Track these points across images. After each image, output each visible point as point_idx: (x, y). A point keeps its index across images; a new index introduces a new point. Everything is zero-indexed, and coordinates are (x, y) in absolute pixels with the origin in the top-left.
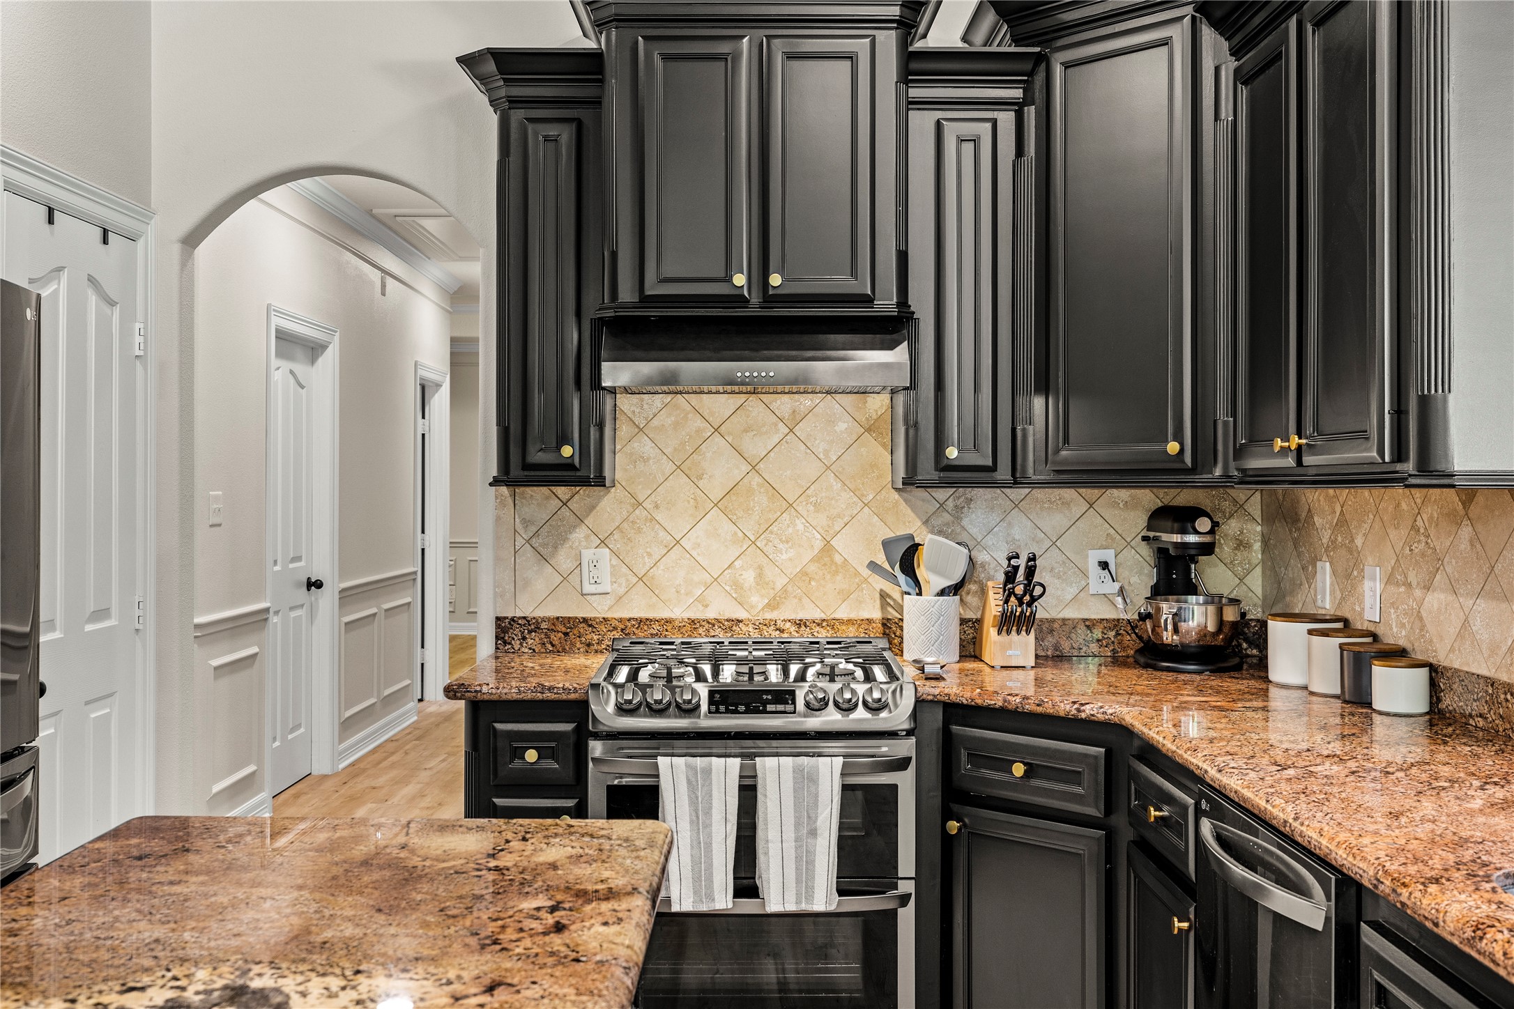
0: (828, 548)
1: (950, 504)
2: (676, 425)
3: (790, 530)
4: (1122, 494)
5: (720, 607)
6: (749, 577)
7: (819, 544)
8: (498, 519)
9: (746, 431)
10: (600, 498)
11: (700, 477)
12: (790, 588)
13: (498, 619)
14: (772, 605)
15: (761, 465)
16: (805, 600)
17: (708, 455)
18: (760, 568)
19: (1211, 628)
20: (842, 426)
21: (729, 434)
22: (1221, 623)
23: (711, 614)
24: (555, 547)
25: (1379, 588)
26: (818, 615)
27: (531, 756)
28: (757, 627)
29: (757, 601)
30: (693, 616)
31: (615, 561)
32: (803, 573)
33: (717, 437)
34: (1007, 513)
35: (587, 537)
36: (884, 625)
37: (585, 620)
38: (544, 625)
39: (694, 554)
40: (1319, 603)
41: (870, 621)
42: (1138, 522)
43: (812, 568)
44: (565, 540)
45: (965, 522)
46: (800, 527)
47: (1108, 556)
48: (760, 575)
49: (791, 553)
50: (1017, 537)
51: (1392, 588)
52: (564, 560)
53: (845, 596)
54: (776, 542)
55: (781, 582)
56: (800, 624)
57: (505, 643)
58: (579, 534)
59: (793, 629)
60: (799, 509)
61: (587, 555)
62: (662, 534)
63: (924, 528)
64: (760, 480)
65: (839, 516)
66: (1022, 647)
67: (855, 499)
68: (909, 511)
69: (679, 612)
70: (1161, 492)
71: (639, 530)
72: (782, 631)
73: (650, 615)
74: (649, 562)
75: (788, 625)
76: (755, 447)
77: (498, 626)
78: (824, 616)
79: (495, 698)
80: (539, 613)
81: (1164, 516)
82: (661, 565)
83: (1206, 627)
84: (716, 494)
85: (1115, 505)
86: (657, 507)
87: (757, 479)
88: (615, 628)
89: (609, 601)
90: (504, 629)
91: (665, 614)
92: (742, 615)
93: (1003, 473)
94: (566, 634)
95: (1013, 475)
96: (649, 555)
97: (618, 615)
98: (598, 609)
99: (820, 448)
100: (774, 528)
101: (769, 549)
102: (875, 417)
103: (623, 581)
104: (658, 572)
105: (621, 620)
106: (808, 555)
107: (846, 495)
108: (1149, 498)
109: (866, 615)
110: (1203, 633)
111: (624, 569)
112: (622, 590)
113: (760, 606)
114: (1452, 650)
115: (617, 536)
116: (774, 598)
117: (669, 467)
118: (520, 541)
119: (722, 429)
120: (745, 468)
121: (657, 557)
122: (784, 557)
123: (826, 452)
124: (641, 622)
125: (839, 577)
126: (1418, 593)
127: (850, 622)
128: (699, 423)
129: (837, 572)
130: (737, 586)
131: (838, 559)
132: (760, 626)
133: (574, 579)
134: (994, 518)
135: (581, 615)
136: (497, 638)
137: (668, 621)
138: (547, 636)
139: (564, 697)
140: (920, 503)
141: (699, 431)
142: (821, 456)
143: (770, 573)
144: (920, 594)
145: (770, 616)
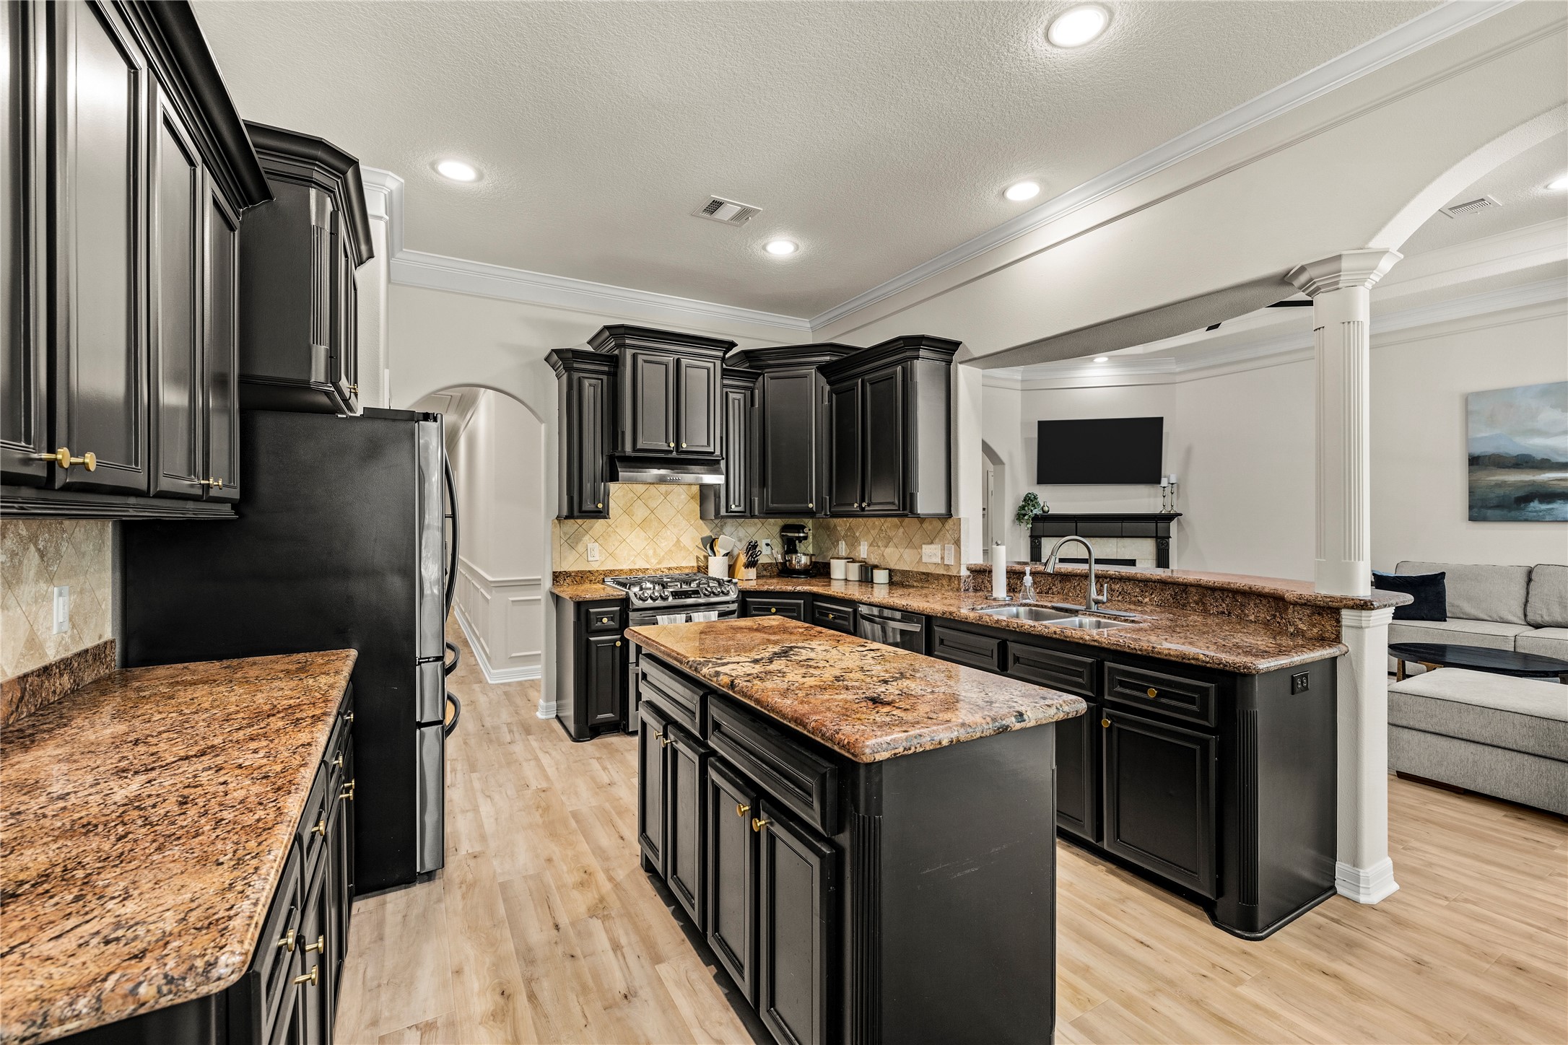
0: (679, 541)
1: (719, 524)
2: (624, 496)
3: (665, 535)
4: (772, 521)
5: (641, 564)
6: (651, 552)
7: (675, 540)
8: (553, 532)
9: (649, 498)
10: (595, 523)
11: (633, 516)
12: (665, 556)
13: (554, 572)
14: (659, 563)
15: (655, 511)
16: (671, 560)
17: (636, 507)
18: (655, 549)
19: (808, 564)
20: (683, 497)
21: (644, 499)
22: (811, 562)
23: (637, 567)
24: (577, 543)
25: (866, 548)
26: (675, 565)
27: (605, 620)
28: (654, 571)
29: (654, 561)
30: (631, 568)
31: (601, 548)
32: (670, 551)
33: (639, 500)
34: (737, 528)
35: (590, 539)
36: (697, 567)
37: (589, 571)
38: (573, 574)
39: (631, 545)
40: (840, 554)
41: (693, 567)
42: (776, 530)
43: (673, 548)
44: (581, 540)
45: (724, 531)
46: (669, 534)
47: (768, 541)
48: (655, 552)
49: (666, 543)
50: (740, 536)
51: (872, 548)
52: (580, 548)
53: (684, 558)
54: (660, 539)
55: (662, 554)
56: (669, 569)
57: (557, 582)
58: (587, 538)
59: (667, 571)
60: (668, 527)
61: (590, 546)
62: (618, 537)
63: (713, 534)
65: (683, 529)
66: (752, 573)
67: (688, 523)
68: (706, 527)
69: (625, 567)
70: (783, 520)
71: (610, 536)
72: (663, 572)
73: (614, 568)
74: (614, 548)
75: (665, 570)
76: (653, 504)
77: (554, 575)
78: (677, 566)
79: (591, 599)
80: (571, 569)
81: (785, 528)
82: (618, 549)
84: (639, 522)
85: (770, 524)
86: (617, 527)
87: (654, 516)
88: (601, 574)
89: (598, 563)
90: (557, 577)
91: (620, 568)
92: (648, 566)
93: (748, 514)
94: (582, 577)
95: (751, 514)
96: (614, 545)
97: (602, 569)
98: (594, 567)
99: (676, 504)
100: (660, 534)
101: (658, 542)
102: (694, 493)
103: (603, 556)
104: (617, 552)
105: (603, 571)
106: (671, 544)
107: (684, 522)
108: (780, 522)
109: (691, 565)
110: (806, 564)
111: (604, 551)
112: (603, 559)
113: (655, 563)
114: (896, 564)
115: (601, 538)
116: (660, 560)
117: (622, 512)
118: (562, 541)
119: (641, 497)
120: (649, 512)
121: (616, 546)
122: (663, 545)
123: (678, 506)
124: (611, 571)
125: (682, 552)
126: (882, 549)
127: (687, 567)
128: (632, 495)
129: (681, 550)
130: (647, 556)
131: (682, 545)
132: (655, 571)
133: (585, 556)
134: (733, 529)
135: (587, 569)
136: (553, 580)
137: (622, 570)
138: (574, 578)
140: (709, 524)
142: (676, 508)
143: (658, 551)
144: (715, 556)
145: (658, 567)
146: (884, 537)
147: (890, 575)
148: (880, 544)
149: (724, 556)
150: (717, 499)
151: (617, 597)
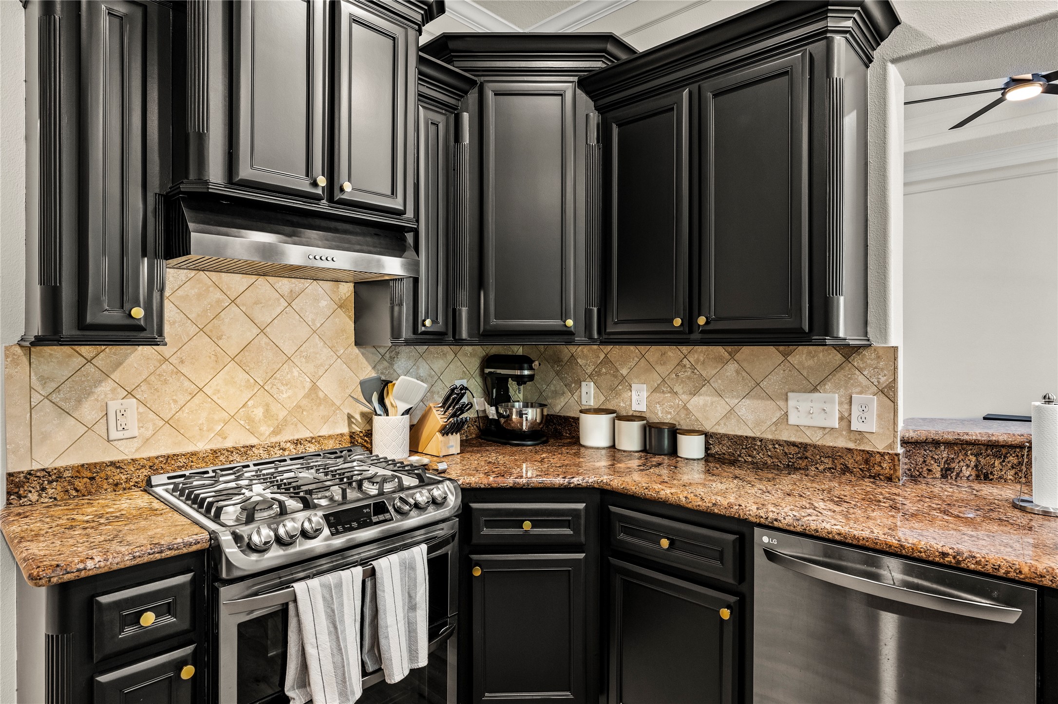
0: (314, 387)
1: (387, 355)
2: (199, 296)
3: (289, 376)
5: (236, 438)
6: (259, 412)
7: (308, 385)
8: (8, 378)
9: (256, 303)
10: (126, 356)
11: (220, 338)
12: (289, 418)
13: (10, 475)
14: (275, 432)
15: (268, 329)
16: (300, 425)
17: (227, 320)
18: (267, 405)
20: (323, 303)
21: (243, 305)
23: (229, 444)
24: (79, 401)
25: (645, 394)
26: (307, 434)
28: (266, 450)
29: (266, 429)
30: (214, 447)
31: (142, 409)
32: (298, 406)
33: (233, 307)
34: (416, 360)
35: (113, 390)
36: (351, 437)
37: (112, 464)
38: (67, 474)
39: (215, 398)
40: (584, 402)
41: (342, 435)
42: (474, 364)
43: (304, 402)
44: (90, 393)
45: (395, 367)
46: (296, 374)
48: (267, 410)
49: (290, 393)
50: (422, 375)
51: (657, 395)
52: (88, 411)
53: (325, 420)
54: (279, 385)
55: (282, 414)
56: (297, 443)
57: (20, 497)
58: (106, 387)
59: (292, 447)
60: (295, 361)
61: (113, 406)
62: (187, 383)
63: (373, 371)
64: (267, 340)
65: (321, 365)
66: (454, 442)
67: (332, 353)
68: (364, 361)
69: (202, 446)
70: (485, 347)
71: (166, 382)
72: (284, 450)
73: (177, 451)
74: (174, 407)
75: (289, 444)
76: (263, 317)
77: (10, 482)
78: (312, 435)
80: (61, 463)
81: (488, 361)
82: (186, 409)
84: (232, 352)
85: (465, 355)
86: (182, 362)
87: (265, 340)
88: (143, 467)
89: (136, 444)
90: (18, 483)
91: (190, 449)
92: (253, 441)
94: (92, 479)
95: (454, 337)
96: (175, 401)
97: (146, 455)
98: (125, 452)
99: (309, 318)
100: (277, 375)
101: (274, 391)
102: (344, 298)
103: (149, 425)
104: (183, 415)
105: (149, 459)
106: (301, 394)
107: (326, 351)
108: (480, 351)
109: (339, 431)
111: (152, 415)
112: (149, 433)
113: (267, 433)
115: (144, 387)
116: (278, 427)
117: (193, 330)
118: (36, 398)
119: (238, 301)
120: (256, 331)
121: (182, 403)
122: (285, 396)
123: (313, 321)
124: (167, 457)
125: (322, 407)
126: (684, 397)
127: (330, 437)
128: (218, 295)
129: (320, 404)
130: (250, 420)
131: (321, 395)
132: (267, 449)
133: (101, 428)
134: (410, 363)
135: (107, 459)
136: (9, 493)
137: (193, 454)
138: (71, 483)
140: (370, 355)
141: (219, 301)
142: (310, 323)
143: (275, 408)
144: (387, 415)
145: (274, 439)
146: (689, 378)
147: (707, 443)
148: (678, 388)
149: (403, 415)
150: (396, 309)
151: (185, 551)
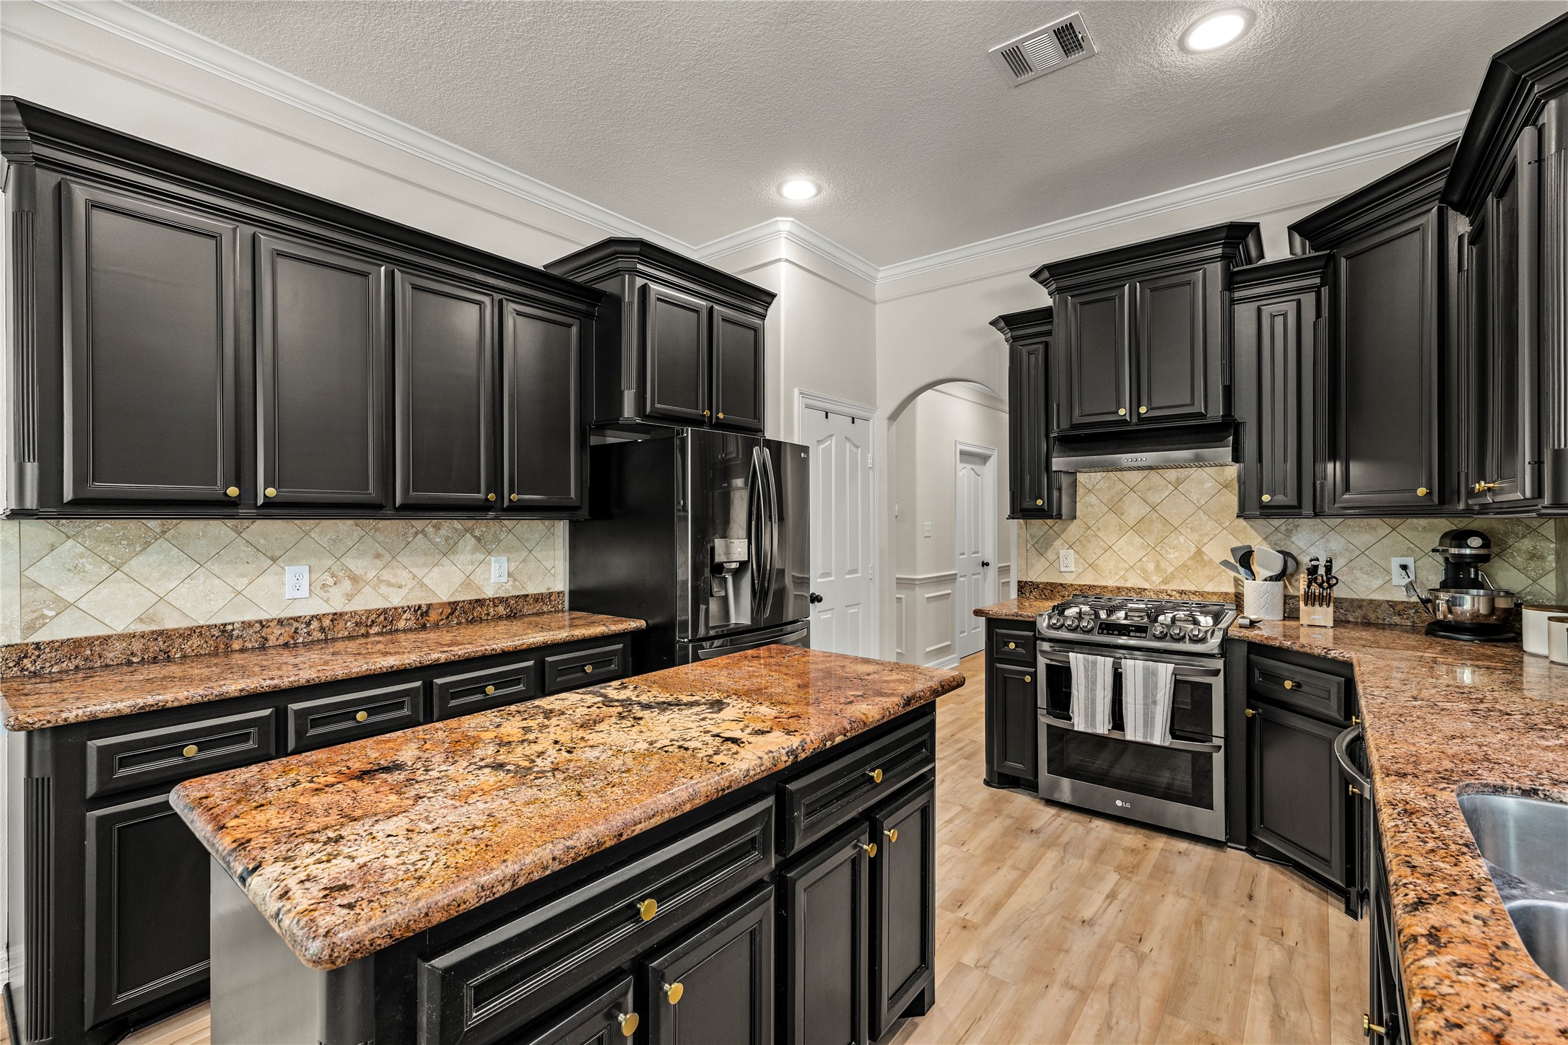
0: (1199, 552)
1: (1283, 528)
2: (1109, 488)
3: (1176, 542)
4: (1422, 522)
5: (1134, 581)
6: (1151, 566)
7: (1193, 550)
8: (1019, 535)
9: (1149, 489)
10: (1069, 525)
11: (1122, 514)
12: (1176, 573)
13: (1019, 582)
14: (1165, 582)
15: (1158, 507)
16: (1185, 580)
17: (1127, 502)
18: (1158, 562)
19: (1483, 611)
20: (1208, 485)
21: (1139, 491)
22: (1493, 609)
23: (1129, 585)
24: (1047, 549)
26: (1193, 588)
27: (1012, 646)
28: (1155, 593)
29: (1156, 579)
30: (1119, 585)
31: (1077, 556)
32: (1184, 565)
33: (1132, 494)
34: (1324, 533)
35: (1062, 544)
36: (1236, 596)
37: (1061, 585)
38: (1041, 586)
39: (1119, 553)
41: (1227, 594)
43: (1190, 563)
44: (1051, 545)
45: (1294, 539)
46: (1182, 540)
47: (1409, 561)
48: (1158, 566)
49: (1177, 554)
50: (1333, 548)
52: (1050, 555)
53: (1211, 579)
54: (1168, 548)
55: (1170, 570)
56: (1182, 593)
57: (1022, 593)
58: (1058, 543)
59: (1177, 595)
60: (1181, 531)
61: (1062, 553)
62: (1102, 543)
63: (1264, 542)
64: (1157, 515)
65: (1206, 534)
66: (1323, 615)
67: (1217, 525)
68: (1254, 532)
69: (1111, 582)
71: (1089, 541)
72: (1171, 596)
73: (1095, 584)
74: (1095, 557)
75: (1174, 593)
76: (1154, 498)
77: (1019, 585)
78: (1197, 589)
79: (1004, 618)
80: (1039, 580)
82: (1101, 559)
83: (1479, 610)
84: (1132, 523)
85: (1415, 529)
86: (1099, 529)
87: (1156, 515)
88: (1077, 589)
89: (1073, 576)
90: (1022, 586)
91: (1104, 584)
92: (1146, 586)
93: (1307, 509)
94: (1052, 591)
95: (1313, 510)
96: (1095, 553)
97: (1078, 583)
98: (1068, 579)
99: (1194, 498)
100: (1166, 541)
101: (1163, 552)
102: (1230, 479)
103: (1081, 566)
104: (1100, 562)
105: (1079, 586)
106: (1187, 556)
107: (1211, 524)
109: (1224, 590)
110: (1476, 615)
111: (1082, 560)
112: (1080, 571)
113: (1158, 582)
115: (1077, 543)
116: (1166, 578)
117: (1106, 509)
118: (1029, 546)
119: (1135, 489)
120: (1149, 509)
121: (1099, 555)
122: (1172, 556)
123: (1198, 502)
124: (1090, 587)
125: (1207, 568)
127: (1214, 593)
128: (1122, 486)
129: (1205, 566)
130: (1144, 570)
131: (1206, 558)
132: (1157, 592)
133: (1056, 564)
134: (1315, 536)
135: (1060, 582)
136: (1018, 591)
137: (1105, 587)
138: (1043, 591)
139: (1027, 619)
140: (1261, 527)
141: (1122, 490)
142: (1195, 502)
143: (1163, 564)
144: (1254, 580)
145: (1163, 587)
150: (1242, 487)
